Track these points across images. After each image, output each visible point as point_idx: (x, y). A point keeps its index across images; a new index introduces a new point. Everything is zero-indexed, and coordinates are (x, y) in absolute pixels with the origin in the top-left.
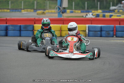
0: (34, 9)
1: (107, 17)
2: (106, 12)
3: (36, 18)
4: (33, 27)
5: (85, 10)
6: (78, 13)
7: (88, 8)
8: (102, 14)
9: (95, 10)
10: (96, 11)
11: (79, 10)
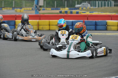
0: (13, 7)
1: (74, 13)
2: (72, 9)
3: (17, 15)
4: (15, 22)
5: (55, 8)
6: (49, 10)
7: (57, 6)
8: (70, 11)
9: (62, 8)
10: (64, 9)
11: (50, 8)
